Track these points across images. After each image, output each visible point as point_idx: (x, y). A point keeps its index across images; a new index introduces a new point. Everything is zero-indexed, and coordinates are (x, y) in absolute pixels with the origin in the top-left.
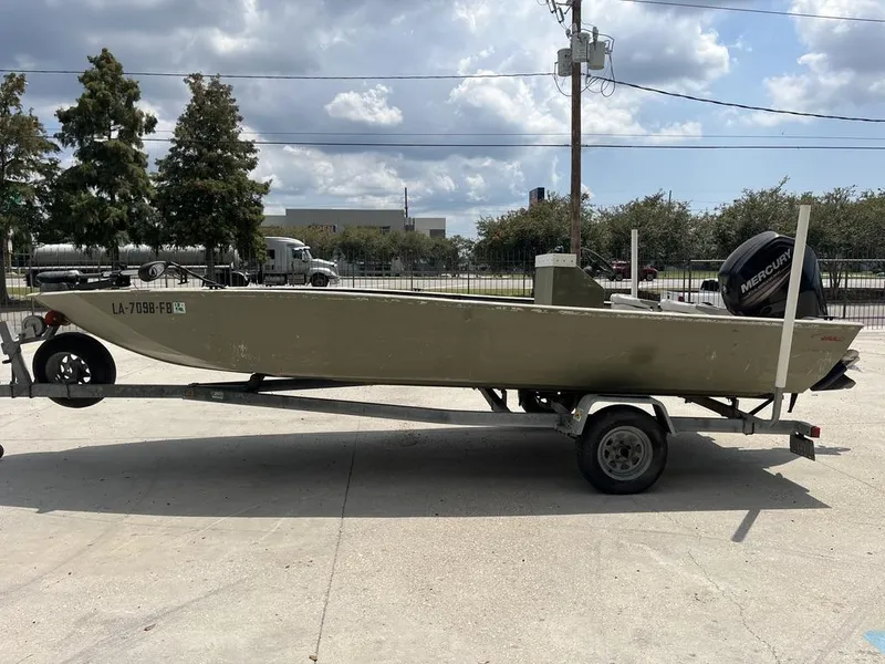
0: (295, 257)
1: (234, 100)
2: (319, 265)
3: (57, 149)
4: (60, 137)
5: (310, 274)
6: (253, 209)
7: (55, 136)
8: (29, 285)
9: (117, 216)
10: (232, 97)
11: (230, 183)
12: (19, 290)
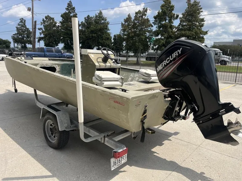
0: (216, 55)
1: (200, 6)
2: (224, 57)
3: (152, 26)
4: (154, 23)
5: (220, 60)
6: (200, 39)
7: (152, 23)
8: (146, 60)
9: (162, 43)
10: (199, 5)
11: (193, 32)
12: (144, 61)
